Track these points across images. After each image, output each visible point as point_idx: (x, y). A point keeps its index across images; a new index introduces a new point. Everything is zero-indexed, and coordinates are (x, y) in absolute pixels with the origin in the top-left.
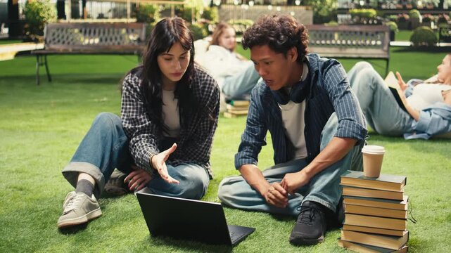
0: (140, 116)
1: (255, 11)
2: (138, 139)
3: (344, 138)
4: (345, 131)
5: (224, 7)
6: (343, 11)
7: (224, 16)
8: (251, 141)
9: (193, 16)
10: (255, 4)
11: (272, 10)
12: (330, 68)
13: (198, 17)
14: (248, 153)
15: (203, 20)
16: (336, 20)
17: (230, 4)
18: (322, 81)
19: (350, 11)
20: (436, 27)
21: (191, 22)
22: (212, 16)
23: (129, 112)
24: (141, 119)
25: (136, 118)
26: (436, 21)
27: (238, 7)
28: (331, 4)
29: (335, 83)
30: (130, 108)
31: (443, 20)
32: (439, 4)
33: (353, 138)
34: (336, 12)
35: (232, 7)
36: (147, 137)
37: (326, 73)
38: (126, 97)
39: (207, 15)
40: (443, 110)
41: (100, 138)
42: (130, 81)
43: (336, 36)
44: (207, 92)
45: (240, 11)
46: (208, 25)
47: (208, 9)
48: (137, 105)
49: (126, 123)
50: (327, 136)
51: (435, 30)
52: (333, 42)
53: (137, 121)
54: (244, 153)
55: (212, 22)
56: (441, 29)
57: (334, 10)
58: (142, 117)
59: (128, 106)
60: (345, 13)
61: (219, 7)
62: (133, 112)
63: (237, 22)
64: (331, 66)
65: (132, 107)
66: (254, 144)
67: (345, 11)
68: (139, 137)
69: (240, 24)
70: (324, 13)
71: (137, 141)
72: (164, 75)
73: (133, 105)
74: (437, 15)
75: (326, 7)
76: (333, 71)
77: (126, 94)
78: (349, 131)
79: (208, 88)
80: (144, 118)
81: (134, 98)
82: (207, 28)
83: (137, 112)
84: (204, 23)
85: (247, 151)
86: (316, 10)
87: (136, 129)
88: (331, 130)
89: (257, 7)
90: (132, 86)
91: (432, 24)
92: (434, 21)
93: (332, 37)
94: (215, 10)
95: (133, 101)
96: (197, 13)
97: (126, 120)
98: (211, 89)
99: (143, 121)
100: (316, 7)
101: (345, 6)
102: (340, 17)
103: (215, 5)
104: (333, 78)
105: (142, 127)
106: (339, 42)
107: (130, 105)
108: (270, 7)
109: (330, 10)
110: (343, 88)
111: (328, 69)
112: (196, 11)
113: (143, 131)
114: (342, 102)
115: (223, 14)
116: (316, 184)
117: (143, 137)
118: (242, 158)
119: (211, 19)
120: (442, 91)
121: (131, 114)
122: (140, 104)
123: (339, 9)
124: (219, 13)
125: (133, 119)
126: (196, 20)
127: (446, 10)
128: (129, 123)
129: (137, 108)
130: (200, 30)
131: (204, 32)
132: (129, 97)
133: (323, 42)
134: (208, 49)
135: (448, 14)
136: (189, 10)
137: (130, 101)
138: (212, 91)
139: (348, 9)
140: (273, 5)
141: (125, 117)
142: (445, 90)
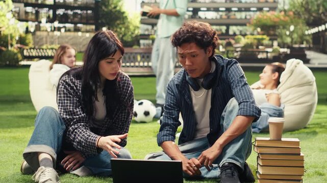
0: (76, 109)
1: (67, 37)
2: (76, 127)
3: (246, 116)
4: (247, 111)
5: (38, 33)
6: (145, 37)
7: (39, 42)
8: (171, 122)
9: (10, 42)
10: (66, 31)
11: (82, 36)
12: (232, 65)
13: (14, 43)
14: (168, 132)
15: (19, 45)
16: (139, 44)
17: (43, 31)
18: (226, 74)
19: (151, 37)
20: (224, 50)
21: (8, 47)
22: (27, 41)
23: (67, 106)
24: (77, 112)
25: (73, 111)
26: (224, 44)
27: (51, 34)
28: (134, 30)
29: (237, 77)
30: (67, 103)
31: (229, 44)
32: (226, 30)
33: (253, 116)
34: (139, 37)
35: (45, 34)
36: (83, 126)
37: (229, 69)
38: (64, 94)
39: (22, 41)
40: (269, 109)
41: (50, 126)
42: (67, 81)
43: (139, 58)
44: (126, 89)
45: (52, 37)
46: (24, 49)
47: (23, 35)
48: (73, 100)
49: (63, 114)
50: (228, 116)
51: (223, 53)
52: (137, 64)
53: (74, 113)
54: (165, 132)
55: (27, 47)
56: (228, 51)
57: (137, 36)
58: (78, 110)
59: (66, 101)
60: (146, 39)
61: (34, 34)
62: (70, 106)
63: (49, 47)
64: (233, 64)
65: (69, 102)
66: (173, 124)
67: (146, 37)
68: (77, 125)
69: (52, 49)
70: (128, 38)
71: (76, 128)
72: (101, 75)
73: (70, 100)
74: (224, 39)
75: (130, 33)
76: (235, 67)
77: (64, 91)
78: (250, 110)
79: (127, 86)
80: (79, 111)
81: (71, 94)
82: (22, 53)
83: (73, 106)
84: (20, 48)
85: (167, 131)
86: (121, 36)
87: (74, 119)
88: (231, 112)
89: (68, 34)
90: (69, 85)
91: (221, 47)
92: (222, 45)
93: (135, 60)
94: (30, 36)
95: (70, 97)
96: (14, 40)
97: (64, 112)
98: (129, 87)
99: (79, 113)
100: (121, 33)
101: (147, 33)
102: (142, 42)
103: (30, 32)
104: (235, 73)
105: (79, 117)
106: (141, 64)
107: (67, 100)
108: (80, 34)
109: (134, 35)
110: (243, 81)
111: (231, 66)
112: (12, 38)
113: (79, 121)
114: (243, 90)
115: (37, 40)
116: (228, 151)
117: (81, 125)
118: (164, 136)
119: (26, 45)
120: (266, 94)
121: (68, 107)
122: (76, 100)
123: (141, 35)
124: (34, 39)
125: (70, 111)
126: (12, 45)
127: (231, 35)
128: (66, 115)
129: (73, 103)
130: (15, 54)
131: (19, 56)
132: (67, 94)
133: (128, 64)
134: (51, 68)
135: (234, 39)
136: (6, 36)
137: (67, 97)
138: (130, 89)
139: (149, 35)
140: (83, 32)
141: (63, 110)
142: (267, 93)
